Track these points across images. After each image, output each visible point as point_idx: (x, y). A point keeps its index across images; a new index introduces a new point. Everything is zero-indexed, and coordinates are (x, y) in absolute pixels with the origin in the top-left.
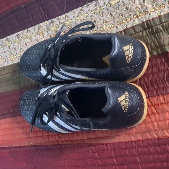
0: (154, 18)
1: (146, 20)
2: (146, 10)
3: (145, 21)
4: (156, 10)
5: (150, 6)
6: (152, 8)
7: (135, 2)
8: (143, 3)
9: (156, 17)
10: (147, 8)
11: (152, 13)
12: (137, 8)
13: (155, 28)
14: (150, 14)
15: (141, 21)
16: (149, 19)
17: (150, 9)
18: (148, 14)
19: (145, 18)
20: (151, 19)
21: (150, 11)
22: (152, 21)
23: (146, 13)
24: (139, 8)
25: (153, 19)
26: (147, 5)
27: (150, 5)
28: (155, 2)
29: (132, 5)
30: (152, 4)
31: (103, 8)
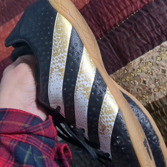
0: (161, 99)
1: (152, 102)
2: (149, 91)
3: (150, 102)
4: (161, 89)
6: (155, 88)
7: (135, 84)
8: (144, 84)
9: (163, 98)
11: (157, 93)
12: (139, 90)
13: (165, 109)
14: (155, 95)
15: (146, 103)
16: (155, 100)
17: (154, 89)
18: (153, 94)
19: (149, 99)
20: (157, 100)
21: (154, 91)
22: (159, 103)
23: (150, 93)
24: (140, 90)
25: (160, 100)
26: (149, 86)
27: (153, 85)
28: (157, 82)
29: (133, 88)
30: (154, 84)
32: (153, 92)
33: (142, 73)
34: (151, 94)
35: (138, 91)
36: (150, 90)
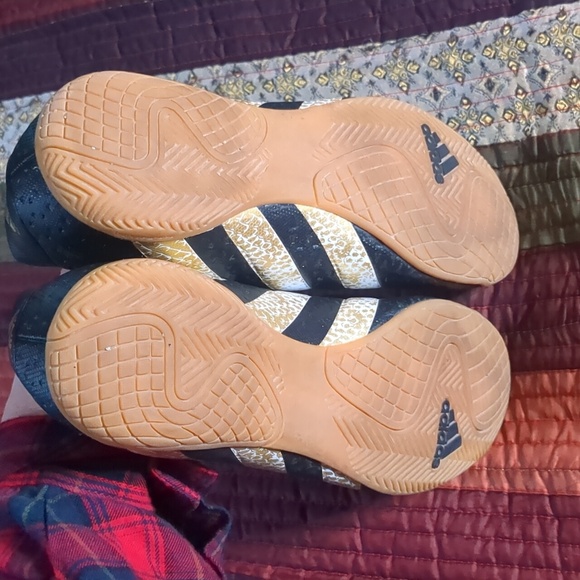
0: (565, 131)
1: (541, 134)
2: (545, 103)
3: (535, 134)
4: (575, 106)
5: (558, 92)
6: (564, 99)
7: (516, 73)
8: (540, 80)
9: (572, 131)
10: (548, 97)
11: (560, 114)
12: (520, 91)
13: (561, 161)
14: (553, 117)
15: (525, 133)
16: (549, 130)
17: (557, 103)
18: (549, 114)
19: (538, 125)
20: (554, 134)
21: (556, 108)
22: (555, 140)
23: (544, 110)
24: (525, 92)
25: (561, 134)
26: (549, 88)
27: (561, 88)
28: (576, 84)
30: (565, 89)
31: (416, 67)
32: (553, 109)
33: (548, 48)
34: (545, 113)
35: (517, 93)
36: (548, 100)
